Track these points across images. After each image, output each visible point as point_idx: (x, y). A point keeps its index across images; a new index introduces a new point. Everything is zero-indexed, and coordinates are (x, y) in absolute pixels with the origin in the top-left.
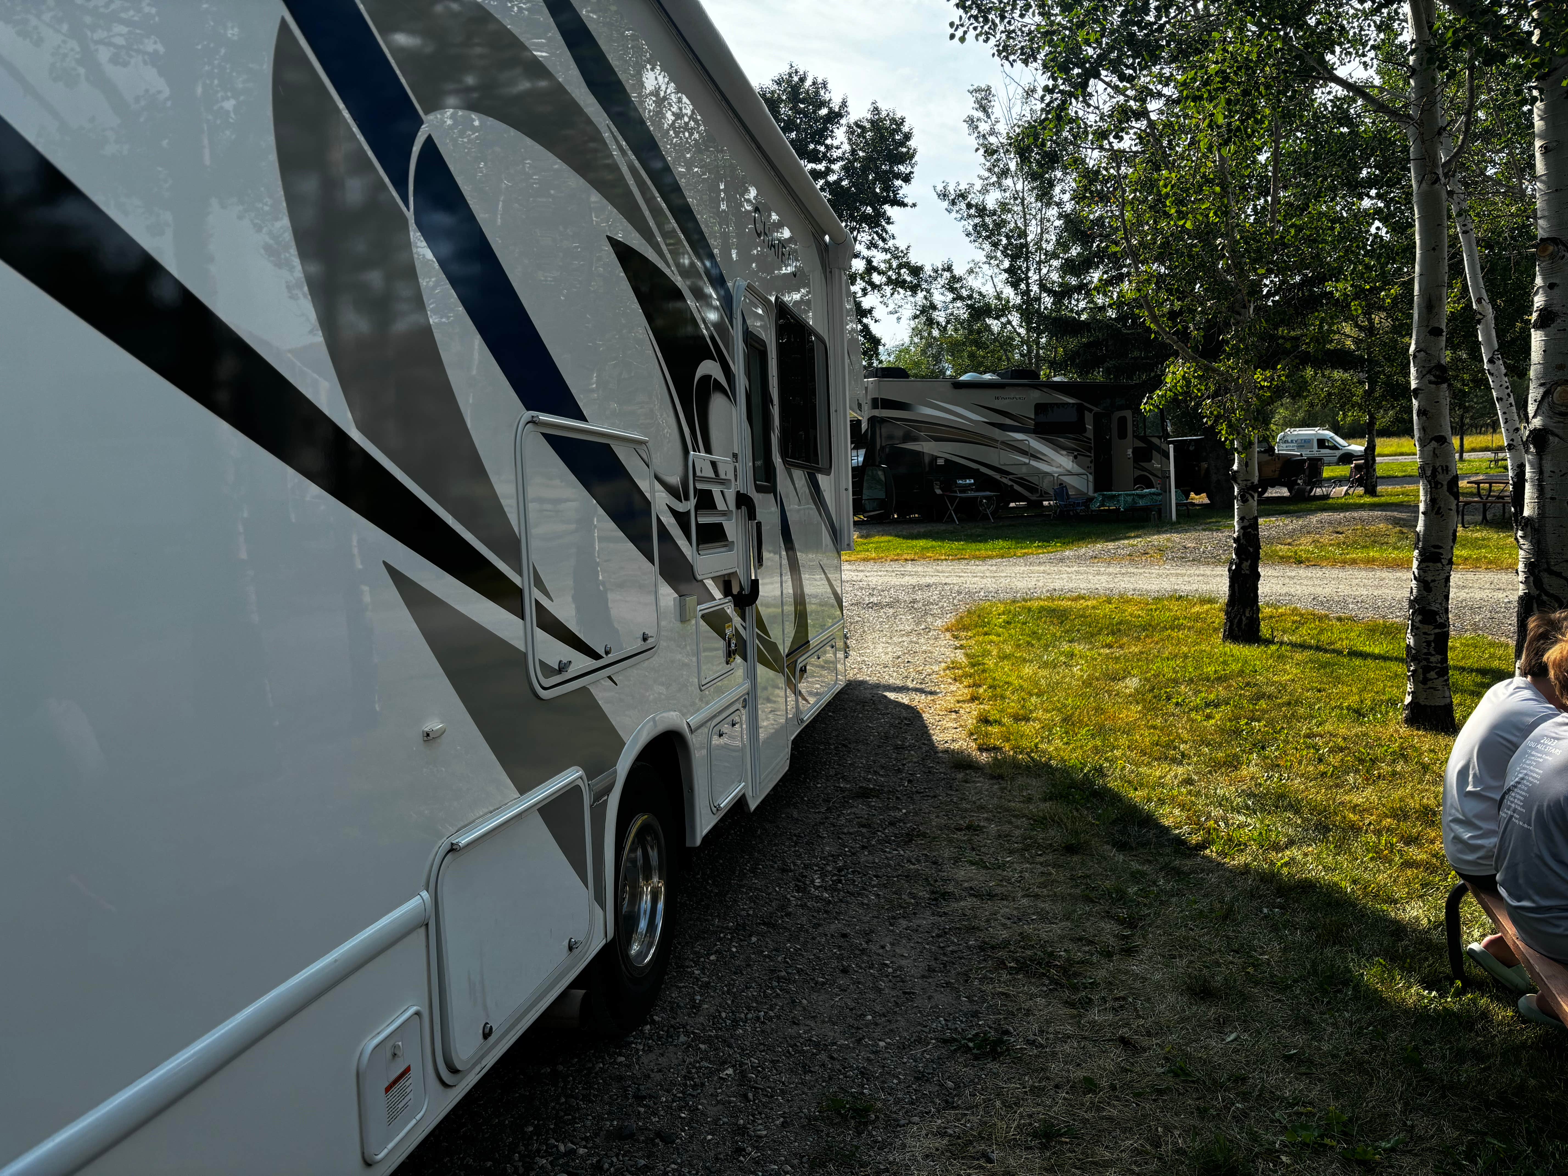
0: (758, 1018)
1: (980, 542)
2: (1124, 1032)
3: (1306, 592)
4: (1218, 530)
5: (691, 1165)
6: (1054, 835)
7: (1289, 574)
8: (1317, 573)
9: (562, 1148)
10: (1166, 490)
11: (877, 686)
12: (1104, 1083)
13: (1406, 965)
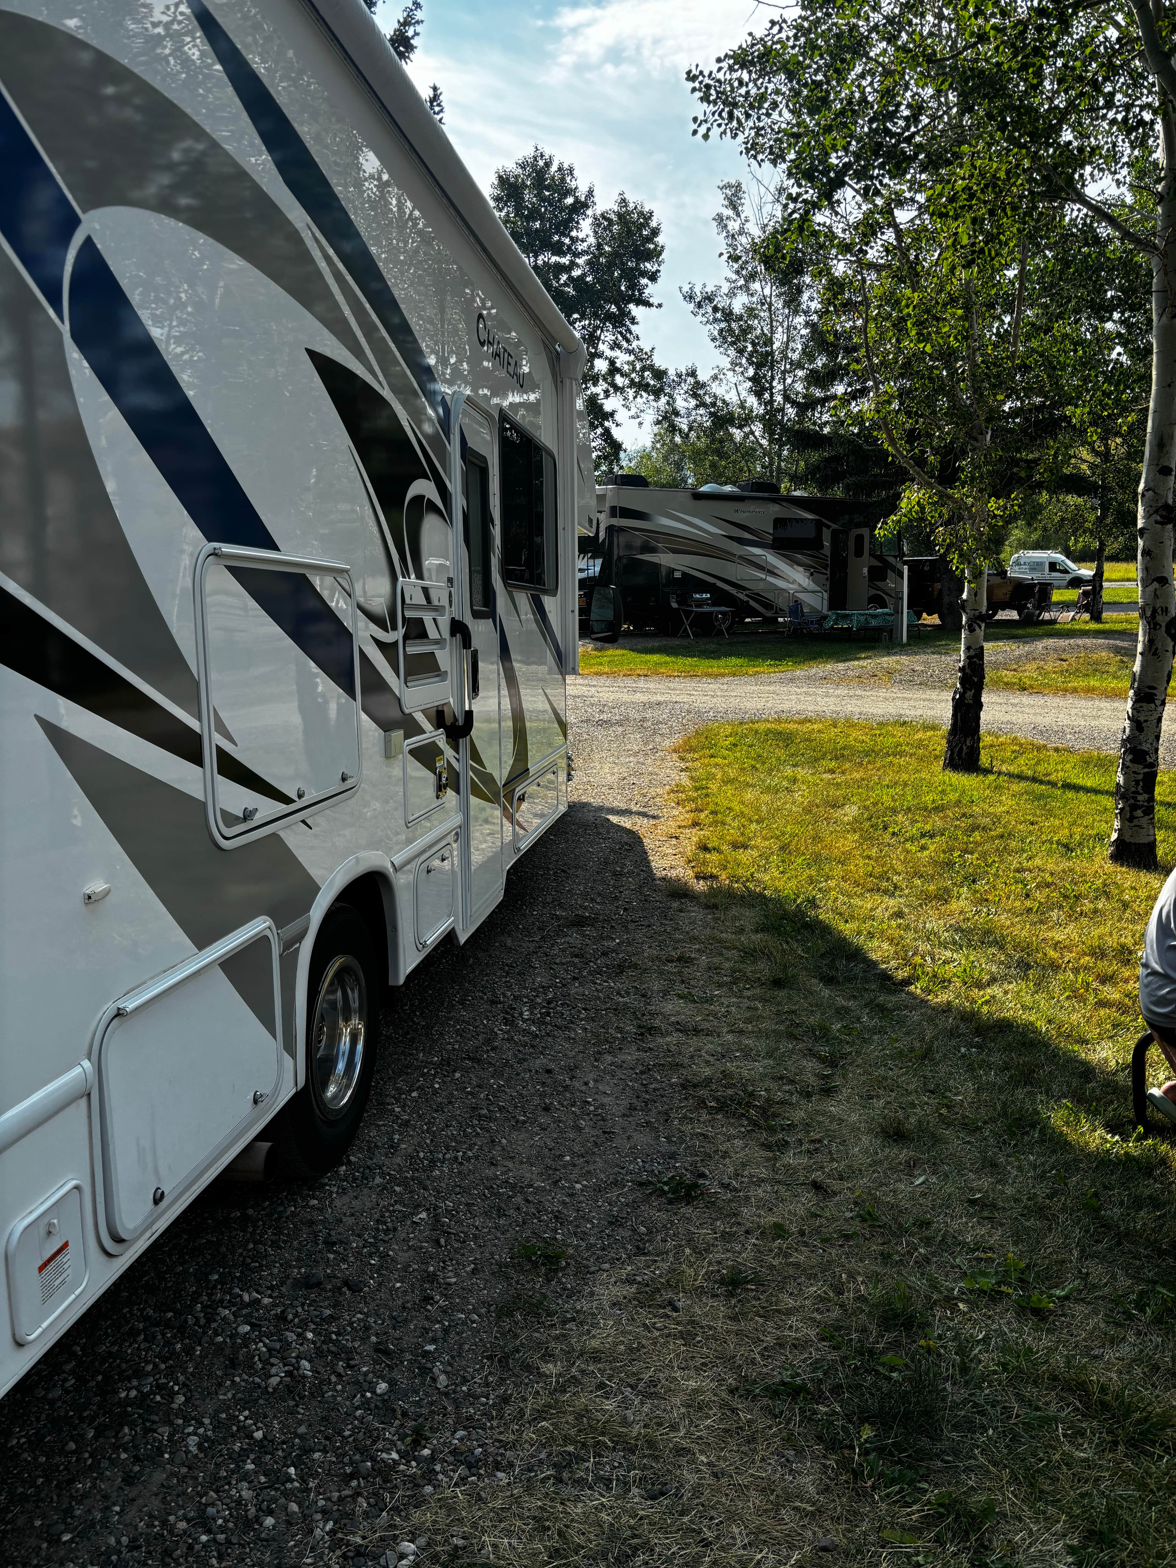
0: (456, 1158)
1: (713, 658)
2: (817, 1175)
3: (1028, 721)
4: (946, 653)
5: (378, 1315)
6: (764, 968)
7: (1012, 701)
8: (1039, 700)
9: (246, 1298)
10: (898, 611)
11: (601, 809)
12: (794, 1229)
13: (1092, 1108)
